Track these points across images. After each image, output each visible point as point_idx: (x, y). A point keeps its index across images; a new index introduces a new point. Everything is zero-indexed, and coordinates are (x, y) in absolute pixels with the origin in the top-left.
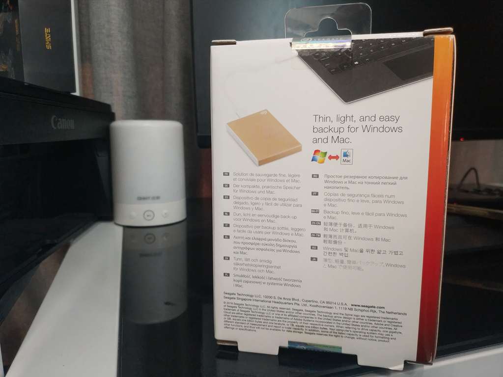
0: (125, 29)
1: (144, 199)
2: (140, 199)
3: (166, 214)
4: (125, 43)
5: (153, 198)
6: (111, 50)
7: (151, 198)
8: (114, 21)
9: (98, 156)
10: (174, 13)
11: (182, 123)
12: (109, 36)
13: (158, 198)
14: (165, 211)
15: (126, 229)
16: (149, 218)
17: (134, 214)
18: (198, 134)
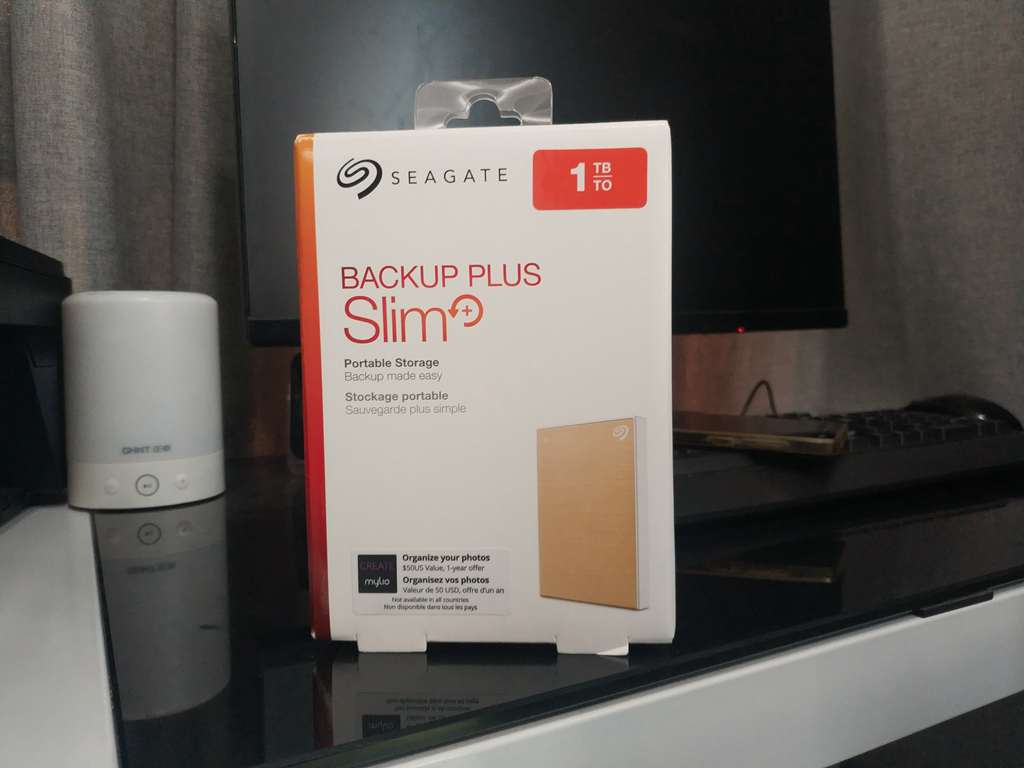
0: (93, 114)
1: (137, 450)
2: (128, 451)
3: (183, 481)
4: (92, 142)
5: (157, 449)
6: (61, 154)
7: (150, 450)
8: (69, 98)
9: (35, 366)
10: (195, 87)
11: (215, 298)
12: (58, 125)
13: (167, 448)
14: (180, 477)
15: (97, 516)
16: (148, 491)
17: (113, 482)
18: (250, 318)
